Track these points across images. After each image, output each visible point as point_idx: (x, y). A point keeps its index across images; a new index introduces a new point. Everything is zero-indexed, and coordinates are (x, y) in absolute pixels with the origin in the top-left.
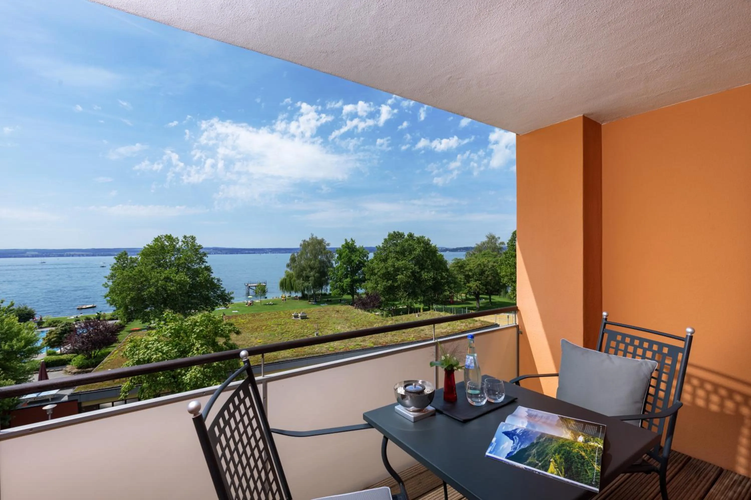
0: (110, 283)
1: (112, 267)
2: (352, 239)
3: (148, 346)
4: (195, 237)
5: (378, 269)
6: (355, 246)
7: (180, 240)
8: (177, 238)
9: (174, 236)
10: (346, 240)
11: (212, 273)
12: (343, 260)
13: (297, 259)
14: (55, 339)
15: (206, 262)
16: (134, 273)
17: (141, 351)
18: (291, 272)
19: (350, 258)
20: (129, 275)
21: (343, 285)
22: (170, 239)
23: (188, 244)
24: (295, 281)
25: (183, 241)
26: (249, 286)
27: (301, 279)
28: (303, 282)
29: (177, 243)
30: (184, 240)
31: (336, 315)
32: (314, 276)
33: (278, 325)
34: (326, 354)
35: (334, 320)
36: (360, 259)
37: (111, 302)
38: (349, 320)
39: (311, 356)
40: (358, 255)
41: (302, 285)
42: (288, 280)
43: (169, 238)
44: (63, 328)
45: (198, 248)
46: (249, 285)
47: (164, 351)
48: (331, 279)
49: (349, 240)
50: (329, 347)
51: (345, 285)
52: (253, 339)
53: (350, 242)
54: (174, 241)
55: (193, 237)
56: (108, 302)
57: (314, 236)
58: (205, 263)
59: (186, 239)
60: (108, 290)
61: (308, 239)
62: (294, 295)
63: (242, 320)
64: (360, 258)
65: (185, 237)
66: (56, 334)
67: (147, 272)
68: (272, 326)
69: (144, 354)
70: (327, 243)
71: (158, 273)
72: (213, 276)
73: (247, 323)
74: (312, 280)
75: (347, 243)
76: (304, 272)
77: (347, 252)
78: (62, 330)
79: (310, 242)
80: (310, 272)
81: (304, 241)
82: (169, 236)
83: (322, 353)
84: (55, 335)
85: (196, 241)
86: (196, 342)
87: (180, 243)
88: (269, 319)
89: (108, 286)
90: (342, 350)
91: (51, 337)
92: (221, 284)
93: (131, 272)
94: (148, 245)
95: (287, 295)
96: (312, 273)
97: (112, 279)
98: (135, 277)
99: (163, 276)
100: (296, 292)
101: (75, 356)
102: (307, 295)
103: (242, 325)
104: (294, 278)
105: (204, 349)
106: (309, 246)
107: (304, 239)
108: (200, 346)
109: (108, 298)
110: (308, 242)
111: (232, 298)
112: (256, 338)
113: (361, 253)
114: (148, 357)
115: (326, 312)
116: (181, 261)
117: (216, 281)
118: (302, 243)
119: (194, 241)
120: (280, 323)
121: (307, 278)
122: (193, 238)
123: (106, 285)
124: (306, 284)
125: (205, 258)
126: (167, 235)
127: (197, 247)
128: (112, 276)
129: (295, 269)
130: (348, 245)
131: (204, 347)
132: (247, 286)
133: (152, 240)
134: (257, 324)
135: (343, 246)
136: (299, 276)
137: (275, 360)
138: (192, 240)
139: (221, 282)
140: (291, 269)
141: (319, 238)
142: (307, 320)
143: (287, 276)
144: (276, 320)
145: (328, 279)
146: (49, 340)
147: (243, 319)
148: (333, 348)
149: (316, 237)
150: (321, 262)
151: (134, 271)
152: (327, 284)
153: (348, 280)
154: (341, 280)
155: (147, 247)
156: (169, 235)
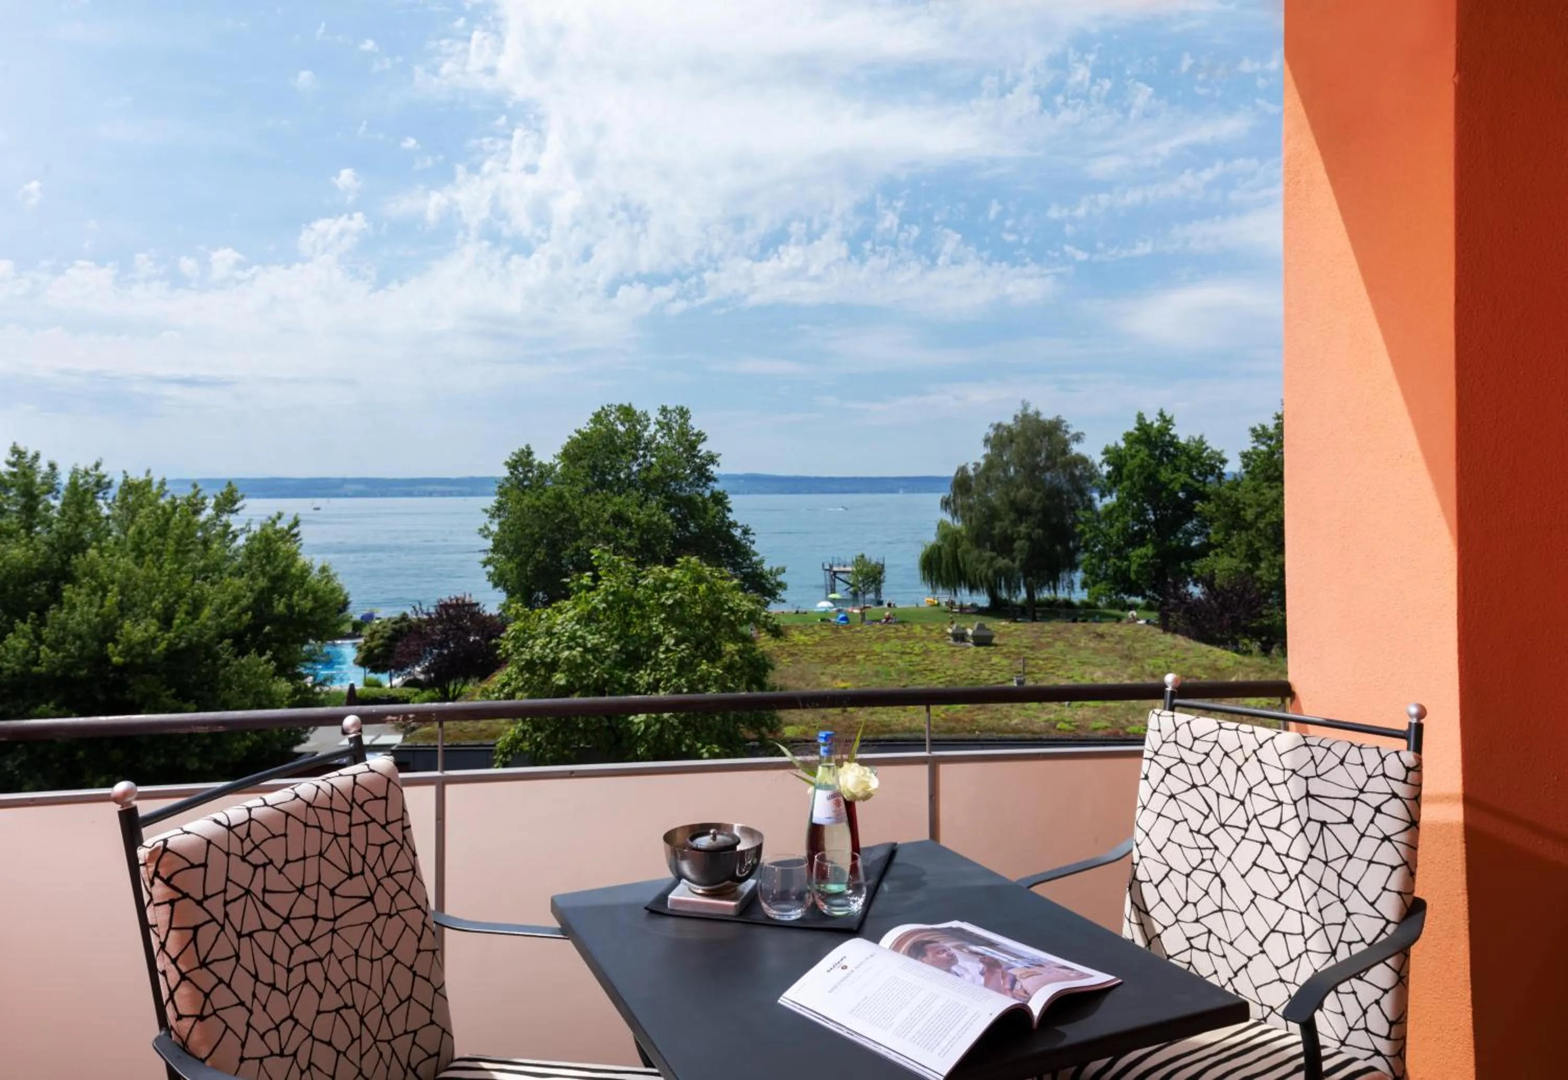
0: (495, 528)
1: (500, 487)
2: (1161, 414)
3: (555, 630)
4: (687, 412)
5: (1259, 505)
6: (1174, 437)
7: (653, 420)
8: (645, 414)
9: (638, 408)
10: (1140, 417)
11: (730, 510)
12: (1127, 483)
13: (973, 483)
14: (381, 649)
15: (715, 480)
16: (544, 498)
17: (538, 641)
18: (958, 524)
19: (1152, 477)
20: (533, 506)
21: (1129, 567)
22: (628, 414)
23: (670, 429)
24: (967, 552)
25: (658, 422)
26: (835, 573)
27: (988, 545)
28: (994, 554)
29: (646, 428)
30: (661, 418)
31: (1092, 645)
32: (1029, 537)
33: (904, 653)
34: (1044, 736)
35: (1084, 654)
36: (1190, 480)
37: (496, 579)
38: (1137, 659)
39: (995, 735)
40: (1184, 466)
41: (989, 567)
42: (947, 548)
43: (627, 412)
44: (397, 627)
45: (695, 441)
46: (835, 569)
47: (589, 645)
48: (1086, 548)
49: (1152, 418)
50: (1058, 721)
51: (1134, 567)
52: (824, 679)
53: (1156, 425)
54: (639, 422)
55: (682, 409)
56: (490, 576)
57: (1031, 411)
58: (711, 484)
59: (665, 417)
60: (489, 543)
61: (1009, 421)
62: (965, 597)
63: (802, 637)
64: (1192, 477)
65: (664, 410)
66: (382, 637)
67: (573, 497)
68: (884, 654)
69: (544, 647)
70: (1072, 431)
71: (598, 501)
72: (731, 517)
73: (816, 644)
74: (1021, 550)
75: (1143, 427)
76: (998, 524)
77: (1141, 455)
78: (394, 630)
79: (1016, 428)
80: (1014, 523)
81: (999, 427)
82: (626, 408)
83: (1034, 733)
84: (381, 641)
85: (690, 422)
86: (664, 633)
87: (653, 428)
88: (878, 638)
89: (491, 534)
90: (1100, 734)
91: (373, 644)
92: (753, 542)
93: (538, 499)
94: (579, 432)
95: (944, 597)
96: (1023, 528)
97: (499, 516)
98: (547, 510)
99: (610, 509)
100: (973, 588)
101: (416, 694)
102: (1006, 603)
103: (802, 648)
104: (965, 545)
105: (683, 650)
106: (1011, 441)
107: (996, 422)
108: (673, 641)
109: (490, 569)
110: (1009, 429)
111: (781, 585)
112: (834, 677)
113: (1192, 459)
114: (552, 656)
115: (1059, 633)
116: (653, 474)
117: (737, 533)
118: (992, 433)
119: (687, 420)
120: (908, 650)
121: (1004, 546)
122: (683, 413)
123: (486, 533)
124: (1002, 562)
125: (711, 467)
126: (621, 406)
127: (694, 438)
128: (498, 509)
129: (968, 515)
130: (1147, 434)
131: (683, 646)
132: (830, 570)
133: (587, 420)
134: (840, 648)
135: (1128, 437)
136: (980, 537)
137: (884, 732)
138: (682, 417)
139: (752, 538)
140: (954, 514)
141: (1048, 416)
142: (992, 648)
143: (944, 537)
144: (899, 642)
145: (1077, 549)
146: (370, 651)
147: (806, 635)
148: (1069, 723)
149: (1038, 413)
150: (1055, 493)
151: (546, 495)
152: (1074, 567)
153: (1148, 550)
154: (1119, 553)
155: (577, 435)
156: (626, 404)
